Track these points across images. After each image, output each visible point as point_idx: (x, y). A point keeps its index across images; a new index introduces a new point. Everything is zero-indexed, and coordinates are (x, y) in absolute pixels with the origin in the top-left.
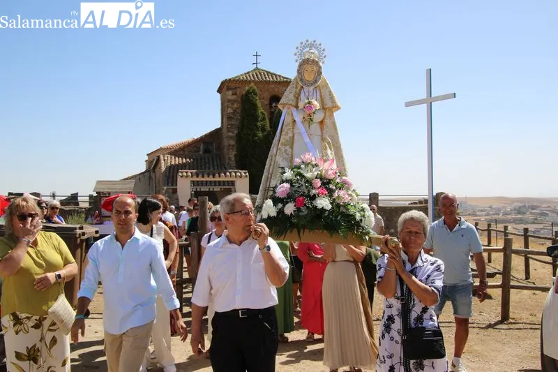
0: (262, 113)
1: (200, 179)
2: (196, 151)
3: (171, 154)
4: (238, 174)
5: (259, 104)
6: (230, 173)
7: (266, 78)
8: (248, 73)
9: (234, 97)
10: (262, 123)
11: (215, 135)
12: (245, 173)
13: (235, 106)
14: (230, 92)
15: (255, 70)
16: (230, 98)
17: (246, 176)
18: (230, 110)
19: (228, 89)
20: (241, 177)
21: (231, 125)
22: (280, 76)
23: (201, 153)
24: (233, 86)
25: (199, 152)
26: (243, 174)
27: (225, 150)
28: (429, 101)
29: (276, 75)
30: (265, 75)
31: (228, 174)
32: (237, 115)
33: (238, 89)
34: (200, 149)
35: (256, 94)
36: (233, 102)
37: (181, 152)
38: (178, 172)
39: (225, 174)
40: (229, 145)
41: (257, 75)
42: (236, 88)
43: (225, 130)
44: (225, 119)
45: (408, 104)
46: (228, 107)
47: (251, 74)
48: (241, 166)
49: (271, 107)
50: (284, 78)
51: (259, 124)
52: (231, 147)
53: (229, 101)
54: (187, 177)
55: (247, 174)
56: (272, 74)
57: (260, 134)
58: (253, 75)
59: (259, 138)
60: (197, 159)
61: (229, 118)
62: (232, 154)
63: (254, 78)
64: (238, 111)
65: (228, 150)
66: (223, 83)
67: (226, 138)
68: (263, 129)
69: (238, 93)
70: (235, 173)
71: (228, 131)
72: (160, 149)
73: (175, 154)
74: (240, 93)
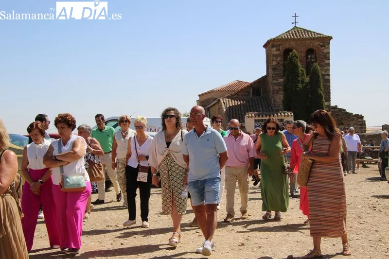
0: (301, 70)
1: (261, 118)
2: (247, 95)
4: (286, 114)
5: (299, 64)
6: (281, 114)
7: (303, 35)
8: (289, 31)
10: (302, 77)
11: (262, 81)
12: (291, 113)
13: (279, 59)
14: (275, 49)
15: (293, 28)
16: (275, 53)
17: (292, 115)
19: (273, 46)
20: (288, 116)
21: (275, 74)
22: (314, 32)
23: (251, 96)
24: (277, 43)
25: (249, 95)
26: (289, 114)
27: (271, 94)
29: (311, 32)
30: (302, 33)
31: (279, 114)
32: (280, 66)
34: (250, 93)
35: (297, 58)
36: (276, 56)
37: (236, 96)
38: (245, 114)
39: (277, 114)
40: (275, 90)
41: (296, 34)
42: (280, 45)
43: (270, 79)
44: (270, 70)
46: (273, 60)
47: (290, 32)
48: (287, 109)
50: (318, 34)
51: (300, 79)
52: (275, 92)
53: (274, 55)
54: (252, 117)
55: (292, 114)
56: (308, 31)
57: (300, 86)
58: (292, 34)
59: (300, 88)
60: (249, 101)
61: (274, 69)
62: (279, 98)
63: (293, 35)
64: (280, 63)
65: (274, 94)
66: (269, 42)
67: (272, 84)
68: (303, 82)
70: (284, 113)
71: (273, 79)
72: (212, 92)
73: (231, 97)
74: (282, 48)
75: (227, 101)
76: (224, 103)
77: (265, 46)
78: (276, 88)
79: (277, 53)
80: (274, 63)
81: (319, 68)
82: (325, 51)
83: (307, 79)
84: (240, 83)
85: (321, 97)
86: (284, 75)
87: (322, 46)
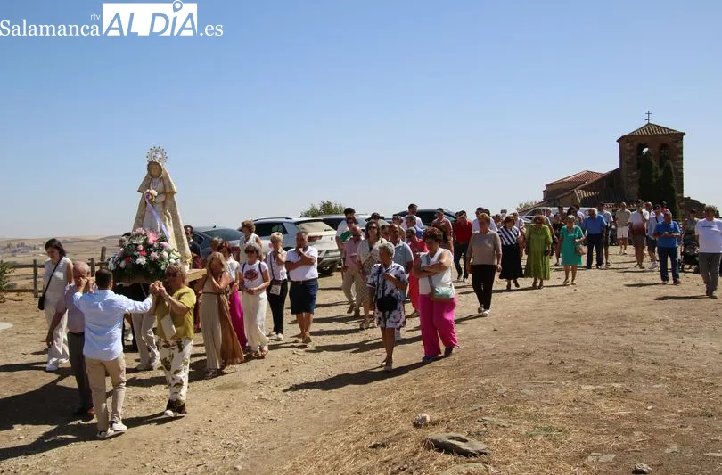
0: (655, 167)
2: (600, 186)
3: (582, 189)
5: (653, 161)
7: (656, 132)
8: (642, 128)
11: (616, 173)
13: (633, 154)
14: (629, 144)
15: (647, 125)
16: (628, 148)
19: (627, 142)
21: (629, 168)
25: (603, 187)
27: (625, 186)
30: (655, 129)
34: (604, 184)
35: (651, 155)
36: (630, 151)
37: (590, 188)
41: (649, 130)
42: (633, 141)
43: (624, 171)
44: (624, 163)
47: (644, 129)
49: (660, 153)
51: (654, 174)
52: (629, 184)
53: (627, 150)
58: (646, 130)
60: (602, 192)
61: (628, 163)
62: (634, 190)
63: (647, 132)
64: (634, 158)
65: (627, 186)
66: (623, 138)
67: (626, 177)
68: (656, 176)
71: (627, 172)
72: (561, 183)
73: (585, 189)
74: (636, 143)
75: (582, 192)
76: (578, 194)
77: (618, 141)
78: (630, 180)
79: (632, 148)
80: (628, 157)
81: (672, 165)
82: (679, 146)
83: (660, 173)
84: (590, 173)
85: (673, 190)
86: (638, 168)
87: (675, 142)
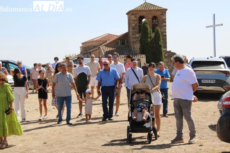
0: (150, 31)
2: (116, 44)
6: (139, 56)
8: (141, 5)
9: (135, 18)
10: (150, 35)
11: (126, 35)
12: (144, 56)
13: (136, 22)
14: (133, 16)
15: (144, 3)
16: (133, 19)
17: (145, 57)
18: (133, 25)
19: (132, 14)
20: (143, 57)
21: (134, 32)
22: (157, 6)
23: (119, 45)
25: (118, 44)
27: (132, 44)
28: (214, 26)
29: (155, 6)
30: (149, 6)
31: (138, 56)
32: (137, 27)
33: (137, 14)
34: (118, 43)
35: (147, 24)
36: (134, 21)
37: (110, 45)
40: (134, 41)
41: (146, 7)
42: (136, 14)
43: (131, 34)
44: (131, 29)
45: (207, 27)
46: (132, 23)
47: (143, 6)
48: (142, 53)
49: (153, 22)
50: (159, 7)
51: (149, 36)
52: (134, 42)
54: (123, 58)
56: (153, 5)
57: (149, 40)
59: (149, 41)
60: (118, 48)
61: (133, 29)
62: (137, 46)
63: (144, 8)
64: (137, 25)
65: (133, 43)
67: (132, 38)
68: (150, 38)
69: (137, 16)
70: (141, 56)
71: (133, 35)
73: (107, 46)
75: (105, 48)
76: (103, 49)
77: (127, 14)
81: (160, 30)
82: (164, 18)
84: (110, 35)
85: (161, 46)
86: (139, 32)
87: (161, 15)
